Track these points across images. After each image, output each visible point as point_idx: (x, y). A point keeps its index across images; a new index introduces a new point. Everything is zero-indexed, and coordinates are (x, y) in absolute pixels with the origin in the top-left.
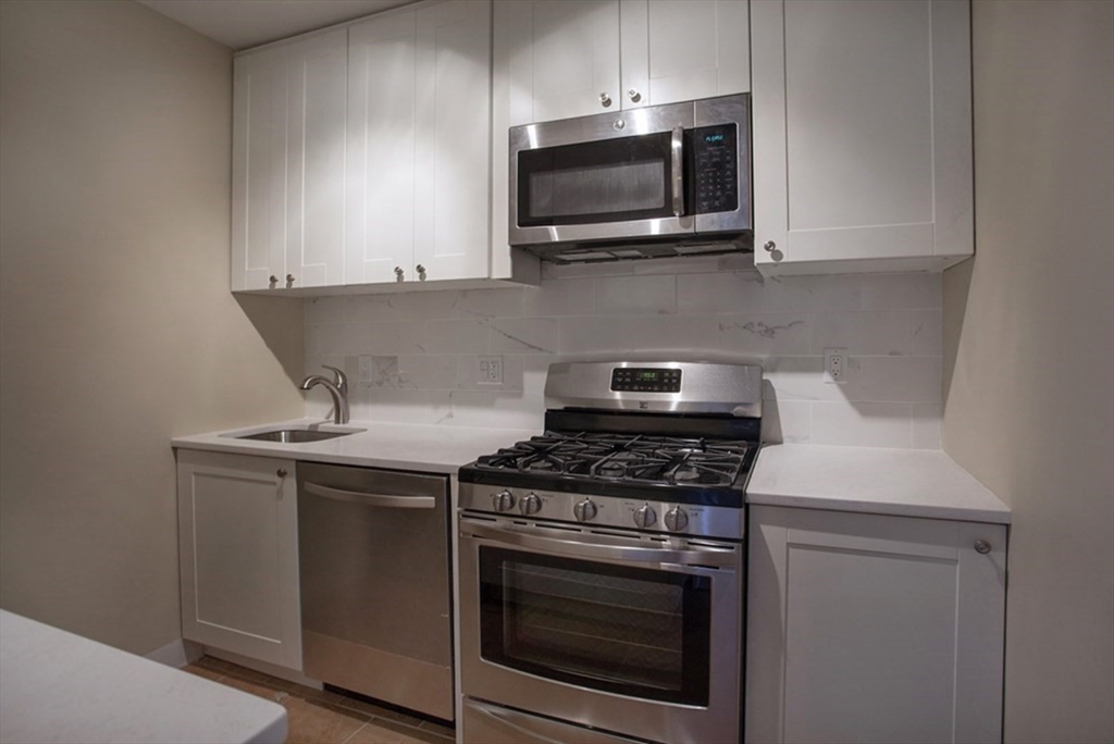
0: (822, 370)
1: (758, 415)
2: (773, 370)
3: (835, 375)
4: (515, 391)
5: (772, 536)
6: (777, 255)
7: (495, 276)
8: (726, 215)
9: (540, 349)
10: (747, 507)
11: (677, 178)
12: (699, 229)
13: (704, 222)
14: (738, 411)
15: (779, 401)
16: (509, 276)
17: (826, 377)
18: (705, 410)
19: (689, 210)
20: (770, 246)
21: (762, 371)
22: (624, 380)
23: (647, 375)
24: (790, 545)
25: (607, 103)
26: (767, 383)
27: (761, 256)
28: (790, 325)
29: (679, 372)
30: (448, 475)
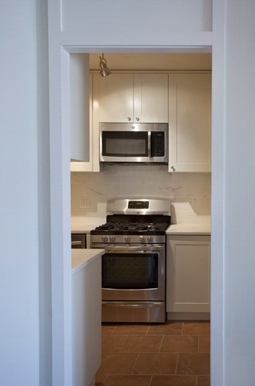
0: (187, 202)
1: (170, 215)
2: (174, 202)
3: (190, 203)
4: (95, 209)
5: (172, 243)
6: (174, 170)
7: (94, 171)
8: (162, 158)
9: (103, 195)
10: (166, 236)
11: (149, 143)
12: (155, 161)
13: (156, 159)
14: (165, 214)
15: (176, 211)
16: (99, 171)
17: (188, 204)
18: (155, 214)
19: (152, 156)
20: (172, 167)
21: (171, 202)
22: (132, 205)
23: (138, 203)
24: (176, 245)
25: (130, 120)
26: (173, 206)
27: (170, 170)
28: (179, 188)
29: (148, 202)
30: (85, 234)
